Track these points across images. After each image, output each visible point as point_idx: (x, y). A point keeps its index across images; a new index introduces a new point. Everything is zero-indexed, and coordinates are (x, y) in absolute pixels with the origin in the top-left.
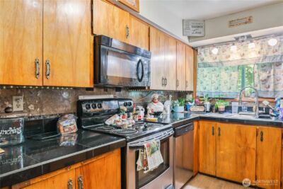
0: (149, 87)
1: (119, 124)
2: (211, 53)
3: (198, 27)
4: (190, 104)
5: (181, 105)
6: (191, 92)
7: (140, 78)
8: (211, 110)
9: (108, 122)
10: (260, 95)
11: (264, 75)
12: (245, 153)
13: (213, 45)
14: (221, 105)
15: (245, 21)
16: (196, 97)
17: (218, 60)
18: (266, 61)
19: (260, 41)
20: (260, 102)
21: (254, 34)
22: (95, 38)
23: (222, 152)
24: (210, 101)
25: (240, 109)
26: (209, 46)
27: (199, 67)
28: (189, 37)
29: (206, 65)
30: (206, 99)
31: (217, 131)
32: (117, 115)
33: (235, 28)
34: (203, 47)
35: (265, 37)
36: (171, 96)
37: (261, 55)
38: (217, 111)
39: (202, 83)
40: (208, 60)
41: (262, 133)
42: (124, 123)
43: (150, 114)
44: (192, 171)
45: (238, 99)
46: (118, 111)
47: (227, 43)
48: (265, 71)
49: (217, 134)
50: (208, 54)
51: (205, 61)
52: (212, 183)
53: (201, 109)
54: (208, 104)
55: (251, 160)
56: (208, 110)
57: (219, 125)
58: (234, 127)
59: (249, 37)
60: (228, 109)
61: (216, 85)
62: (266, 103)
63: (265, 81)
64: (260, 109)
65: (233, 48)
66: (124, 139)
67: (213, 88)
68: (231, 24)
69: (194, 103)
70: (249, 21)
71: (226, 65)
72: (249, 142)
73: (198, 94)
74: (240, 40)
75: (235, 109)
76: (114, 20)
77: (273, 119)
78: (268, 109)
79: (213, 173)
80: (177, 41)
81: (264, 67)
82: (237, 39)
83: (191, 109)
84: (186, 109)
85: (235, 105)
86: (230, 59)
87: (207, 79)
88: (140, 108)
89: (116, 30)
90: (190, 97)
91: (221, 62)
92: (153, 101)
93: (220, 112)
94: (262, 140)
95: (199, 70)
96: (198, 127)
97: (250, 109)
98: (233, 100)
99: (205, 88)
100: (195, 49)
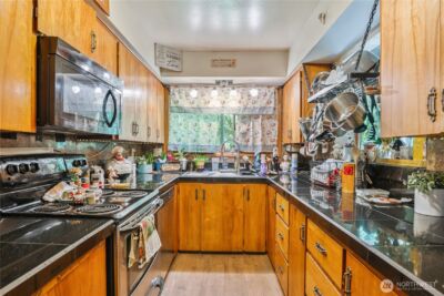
0: (117, 137)
1: (80, 197)
2: (187, 95)
3: (175, 58)
4: (161, 161)
5: (149, 163)
6: (160, 145)
7: (110, 121)
8: (188, 169)
9: (50, 196)
10: (242, 149)
11: (244, 128)
12: (232, 216)
13: (191, 86)
14: (200, 162)
15: (228, 63)
16: (168, 152)
17: (195, 105)
18: (246, 113)
19: (240, 90)
20: (241, 158)
21: (236, 80)
22: (38, 38)
23: (207, 219)
24: (187, 157)
25: (221, 166)
26: (185, 85)
27: (172, 111)
28: (162, 69)
29: (181, 110)
30: (181, 154)
31: (200, 195)
32: (63, 183)
33: (219, 69)
34: (176, 86)
35: (245, 85)
36: (133, 150)
37: (242, 106)
38: (195, 168)
39: (175, 133)
40: (184, 103)
41: (248, 192)
42: (89, 195)
43: (114, 178)
44: (173, 252)
45: (219, 154)
46: (65, 176)
47: (207, 86)
48: (245, 123)
49: (202, 198)
50: (184, 96)
51: (180, 104)
52: (198, 260)
53: (176, 168)
54: (184, 160)
55: (238, 223)
56: (184, 168)
57: (203, 186)
58: (220, 187)
59: (230, 83)
60: (208, 166)
61: (193, 136)
62: (246, 158)
63: (244, 134)
64: (242, 165)
65: (214, 93)
66: (112, 221)
67: (189, 140)
68: (215, 63)
69: (165, 160)
70: (232, 64)
71: (206, 112)
72: (236, 203)
73: (171, 148)
74: (222, 84)
75: (215, 166)
76: (73, 17)
77: (256, 176)
78: (248, 164)
79: (197, 248)
80: (149, 73)
81: (244, 118)
82: (218, 83)
83: (164, 168)
84: (155, 169)
85: (215, 161)
86: (210, 105)
87: (182, 128)
88: (97, 168)
89: (77, 34)
90: (159, 152)
91: (199, 108)
92: (115, 157)
93: (200, 170)
94: (248, 199)
95: (172, 116)
96: (178, 191)
97: (231, 165)
98: (212, 155)
99: (179, 140)
100: (166, 87)
